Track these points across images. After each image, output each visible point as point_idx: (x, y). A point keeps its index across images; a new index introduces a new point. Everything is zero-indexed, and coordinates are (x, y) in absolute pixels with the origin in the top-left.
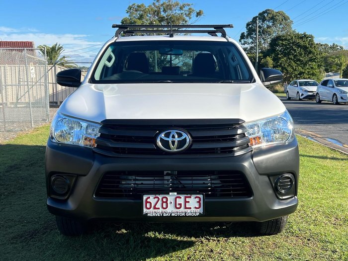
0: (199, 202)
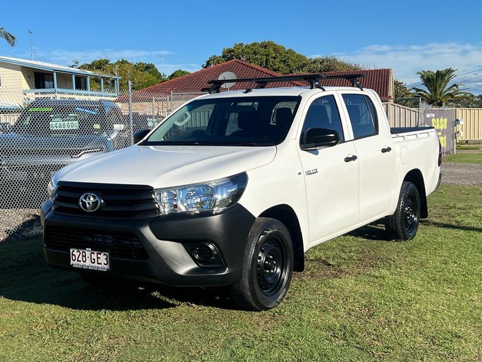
0: (106, 259)
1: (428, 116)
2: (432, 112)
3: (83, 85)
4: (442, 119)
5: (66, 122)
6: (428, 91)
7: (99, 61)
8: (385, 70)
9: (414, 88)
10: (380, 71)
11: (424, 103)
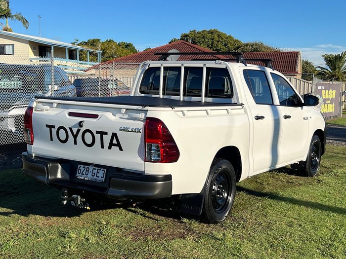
1: (319, 88)
2: (323, 85)
3: (75, 57)
4: (331, 91)
5: (12, 82)
6: (329, 70)
7: (93, 40)
8: (295, 52)
9: (319, 67)
10: (291, 53)
11: (317, 78)
